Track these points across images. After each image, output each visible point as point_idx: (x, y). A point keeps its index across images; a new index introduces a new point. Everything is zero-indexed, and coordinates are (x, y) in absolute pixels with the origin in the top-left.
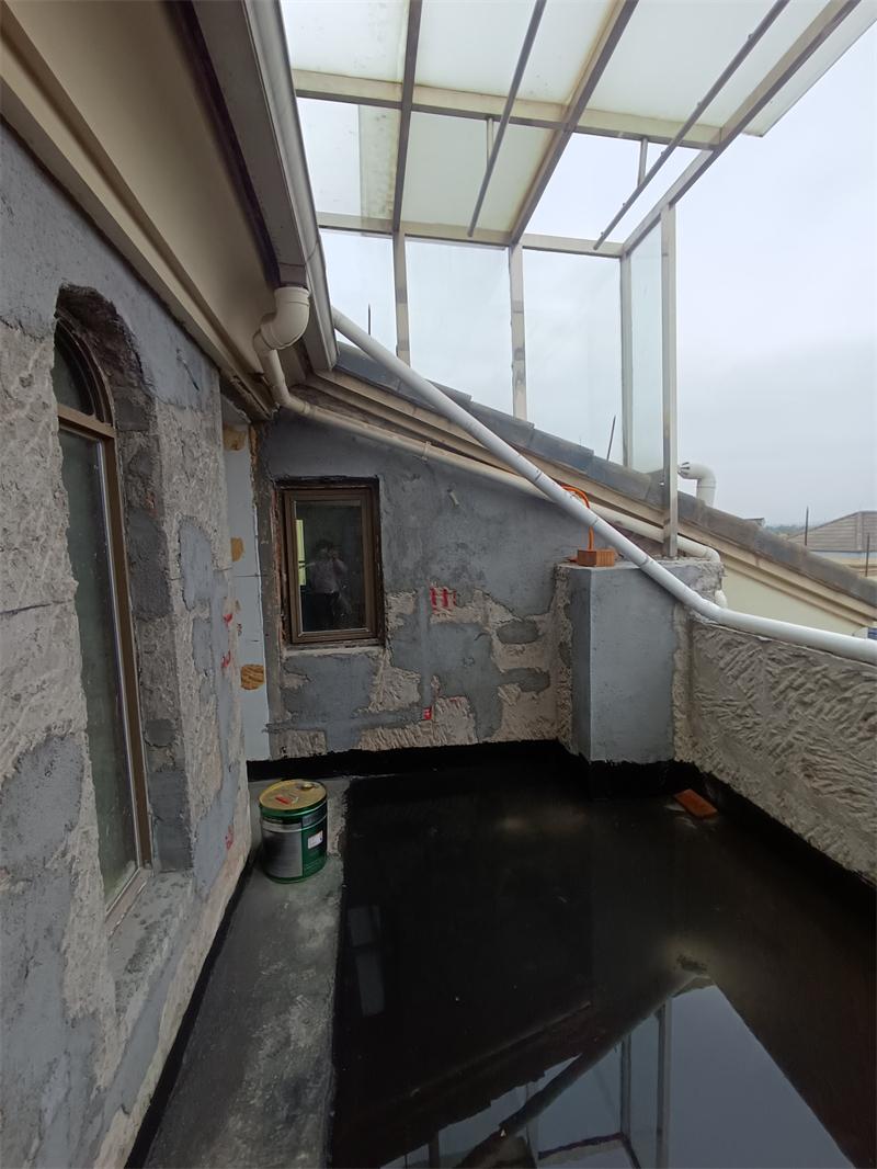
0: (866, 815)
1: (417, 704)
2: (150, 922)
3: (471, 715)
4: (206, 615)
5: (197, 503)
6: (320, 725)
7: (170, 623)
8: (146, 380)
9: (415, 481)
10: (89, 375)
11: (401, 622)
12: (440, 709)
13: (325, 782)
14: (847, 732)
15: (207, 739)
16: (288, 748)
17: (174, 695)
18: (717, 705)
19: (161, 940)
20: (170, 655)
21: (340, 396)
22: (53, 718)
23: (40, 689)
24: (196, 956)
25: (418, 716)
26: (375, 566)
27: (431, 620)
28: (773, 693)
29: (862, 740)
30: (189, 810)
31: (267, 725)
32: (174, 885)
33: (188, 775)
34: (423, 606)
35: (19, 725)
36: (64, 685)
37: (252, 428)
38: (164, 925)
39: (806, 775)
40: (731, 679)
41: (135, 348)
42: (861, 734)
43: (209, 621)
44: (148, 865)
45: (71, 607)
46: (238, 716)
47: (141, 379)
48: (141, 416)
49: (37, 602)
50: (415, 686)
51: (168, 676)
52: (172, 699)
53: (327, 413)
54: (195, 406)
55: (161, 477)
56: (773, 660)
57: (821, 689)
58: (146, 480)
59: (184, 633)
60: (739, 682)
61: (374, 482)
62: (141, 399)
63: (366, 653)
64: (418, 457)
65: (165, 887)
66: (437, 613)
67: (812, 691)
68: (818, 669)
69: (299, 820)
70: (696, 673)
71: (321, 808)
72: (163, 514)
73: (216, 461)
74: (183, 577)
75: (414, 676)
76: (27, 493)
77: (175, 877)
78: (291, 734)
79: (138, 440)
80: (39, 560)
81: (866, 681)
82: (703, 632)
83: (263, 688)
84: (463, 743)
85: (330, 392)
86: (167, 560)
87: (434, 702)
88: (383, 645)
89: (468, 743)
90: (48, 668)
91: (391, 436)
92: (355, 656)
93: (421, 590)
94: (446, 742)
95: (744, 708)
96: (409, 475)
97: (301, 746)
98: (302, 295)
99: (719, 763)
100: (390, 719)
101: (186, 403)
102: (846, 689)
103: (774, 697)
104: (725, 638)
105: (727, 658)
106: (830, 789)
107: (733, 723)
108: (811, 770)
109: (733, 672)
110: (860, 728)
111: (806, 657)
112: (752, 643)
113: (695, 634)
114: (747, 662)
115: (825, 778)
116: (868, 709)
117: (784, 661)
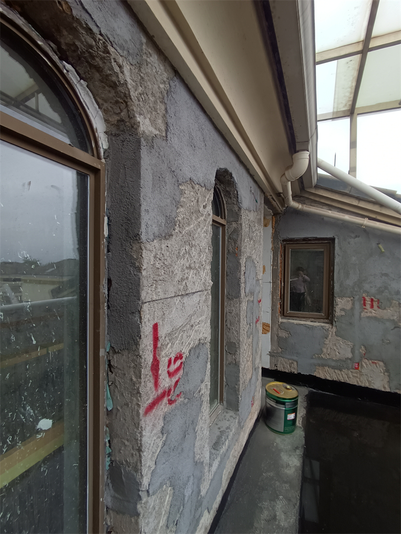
1: (350, 359)
2: (222, 429)
3: (386, 374)
4: (252, 299)
5: (252, 251)
6: (295, 358)
7: (239, 301)
8: (239, 201)
9: (357, 239)
10: (219, 201)
11: (343, 313)
12: (365, 365)
13: (298, 388)
15: (248, 354)
16: (278, 366)
17: (238, 333)
19: (226, 440)
20: (238, 315)
21: (317, 199)
22: (201, 336)
23: (199, 323)
24: (237, 453)
25: (350, 366)
26: (329, 282)
27: (362, 314)
30: (239, 385)
31: (269, 352)
32: (231, 416)
33: (241, 369)
34: (357, 306)
35: (192, 337)
36: (205, 323)
37: (274, 217)
38: (227, 433)
41: (237, 189)
43: (253, 301)
44: (222, 403)
45: (210, 292)
46: (260, 346)
47: (238, 200)
48: (237, 216)
49: (200, 289)
50: (350, 349)
51: (237, 324)
52: (237, 334)
53: (310, 208)
54: (255, 210)
55: (241, 240)
58: (235, 241)
59: (244, 306)
61: (333, 240)
62: (236, 209)
63: (322, 327)
64: (359, 226)
65: (228, 416)
66: (366, 311)
69: (284, 404)
71: (295, 401)
72: (241, 255)
73: (260, 232)
74: (245, 282)
75: (349, 343)
76: (201, 248)
77: (231, 413)
78: (280, 359)
79: (234, 225)
80: (202, 273)
83: (269, 334)
84: (380, 389)
85: (312, 197)
86: (240, 275)
87: (361, 360)
88: (332, 324)
89: (383, 390)
90: (201, 316)
91: (344, 216)
92: (316, 327)
93: (357, 297)
94: (367, 385)
96: (353, 235)
97: (284, 366)
98: (306, 155)
100: (333, 364)
101: (252, 209)
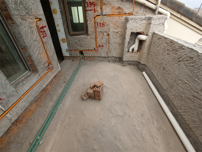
0: (170, 79)
3: (105, 51)
14: (173, 61)
18: (153, 53)
20: (20, 33)
26: (86, 17)
28: (163, 51)
29: (176, 63)
42: (176, 62)
44: (30, 71)
50: (94, 45)
52: (24, 43)
60: (158, 48)
63: (85, 37)
66: (98, 28)
67: (171, 51)
68: (174, 45)
70: (151, 46)
75: (94, 42)
81: (182, 49)
82: (155, 35)
83: (66, 43)
84: (103, 56)
88: (88, 35)
92: (82, 37)
94: (100, 56)
95: (157, 54)
97: (74, 54)
99: (150, 65)
102: (177, 51)
103: (163, 52)
104: (159, 37)
105: (158, 42)
106: (166, 73)
107: (155, 57)
108: (164, 69)
109: (158, 46)
110: (176, 61)
111: (173, 42)
112: (163, 38)
113: (154, 36)
114: (161, 43)
115: (166, 71)
116: (180, 56)
117: (168, 43)
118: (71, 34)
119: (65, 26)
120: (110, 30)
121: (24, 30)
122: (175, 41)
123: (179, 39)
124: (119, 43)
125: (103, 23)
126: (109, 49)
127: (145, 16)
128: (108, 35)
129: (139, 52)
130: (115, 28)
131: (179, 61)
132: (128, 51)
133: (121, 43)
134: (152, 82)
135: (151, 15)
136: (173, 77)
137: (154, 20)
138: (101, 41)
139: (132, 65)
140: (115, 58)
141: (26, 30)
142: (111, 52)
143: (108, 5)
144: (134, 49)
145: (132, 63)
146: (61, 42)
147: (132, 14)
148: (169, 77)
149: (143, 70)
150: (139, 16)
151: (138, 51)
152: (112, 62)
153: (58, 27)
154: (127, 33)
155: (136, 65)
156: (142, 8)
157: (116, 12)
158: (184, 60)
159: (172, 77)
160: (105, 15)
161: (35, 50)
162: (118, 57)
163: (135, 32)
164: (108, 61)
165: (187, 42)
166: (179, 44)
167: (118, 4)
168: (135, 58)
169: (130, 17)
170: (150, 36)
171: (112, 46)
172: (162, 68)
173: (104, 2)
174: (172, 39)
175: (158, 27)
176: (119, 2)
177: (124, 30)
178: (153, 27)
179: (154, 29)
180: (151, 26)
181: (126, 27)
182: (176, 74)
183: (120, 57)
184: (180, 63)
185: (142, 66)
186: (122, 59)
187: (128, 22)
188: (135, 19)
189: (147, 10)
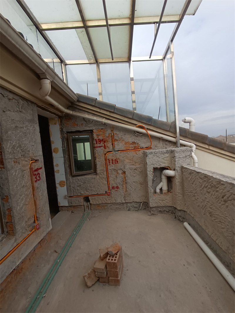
0: (225, 230)
3: (122, 194)
5: (22, 139)
14: (219, 202)
15: (26, 200)
16: (73, 203)
17: (8, 189)
18: (189, 192)
20: (7, 179)
26: (94, 153)
27: (109, 168)
28: (201, 188)
29: (223, 205)
30: (14, 220)
33: (15, 210)
37: (59, 119)
39: (210, 216)
40: (191, 184)
42: (222, 203)
44: (4, 234)
50: (105, 186)
51: (7, 184)
53: (77, 113)
56: (200, 178)
57: (212, 187)
60: (193, 185)
61: (92, 131)
63: (92, 177)
64: (102, 123)
66: (110, 166)
67: (210, 188)
68: (210, 181)
70: (184, 182)
75: (105, 183)
78: (73, 199)
81: (222, 185)
82: (185, 169)
83: (65, 187)
84: (120, 202)
85: (78, 107)
87: (111, 191)
88: (96, 175)
91: (94, 117)
94: (115, 202)
95: (195, 193)
97: (76, 202)
98: (47, 81)
99: (191, 211)
102: (217, 188)
103: (201, 190)
104: (190, 171)
105: (190, 177)
106: (216, 221)
107: (193, 198)
108: (211, 214)
109: (192, 182)
110: (221, 201)
111: (208, 177)
112: (195, 173)
113: (183, 170)
114: (194, 179)
115: (215, 217)
116: (223, 194)
117: (203, 178)
118: (73, 175)
119: (66, 165)
120: (126, 167)
121: (14, 174)
122: (209, 176)
123: (214, 173)
124: (140, 182)
125: (116, 159)
126: (126, 191)
127: (166, 149)
128: (124, 172)
129: (171, 192)
130: (132, 164)
131: (225, 201)
132: (155, 192)
133: (143, 182)
134: (203, 239)
135: (173, 148)
136: (228, 227)
137: (177, 153)
138: (115, 180)
139: (165, 213)
140: (138, 204)
141: (15, 175)
142: (130, 194)
143: (120, 140)
144: (162, 189)
145: (164, 209)
146: (57, 185)
147: (151, 148)
148: (223, 227)
149: (184, 220)
150: (159, 150)
151: (168, 191)
152: (133, 210)
153: (57, 167)
154: (148, 169)
155: (170, 212)
156: (160, 141)
157: (130, 147)
158: (230, 199)
159: (226, 226)
160: (118, 151)
161: (20, 200)
162: (141, 202)
163: (159, 167)
164: (128, 209)
165: (224, 176)
166: (215, 178)
167: (132, 139)
168: (167, 201)
169: (148, 151)
170: (179, 171)
171: (130, 186)
172: (208, 214)
173: (116, 138)
174: (206, 173)
175: (184, 160)
176: (134, 138)
177: (144, 166)
178: (178, 160)
179: (181, 162)
180: (176, 160)
181: (145, 163)
182: (230, 222)
183: (144, 201)
184: (227, 204)
185: (179, 214)
186: (148, 205)
187: (147, 156)
188: (154, 153)
189: (167, 143)
